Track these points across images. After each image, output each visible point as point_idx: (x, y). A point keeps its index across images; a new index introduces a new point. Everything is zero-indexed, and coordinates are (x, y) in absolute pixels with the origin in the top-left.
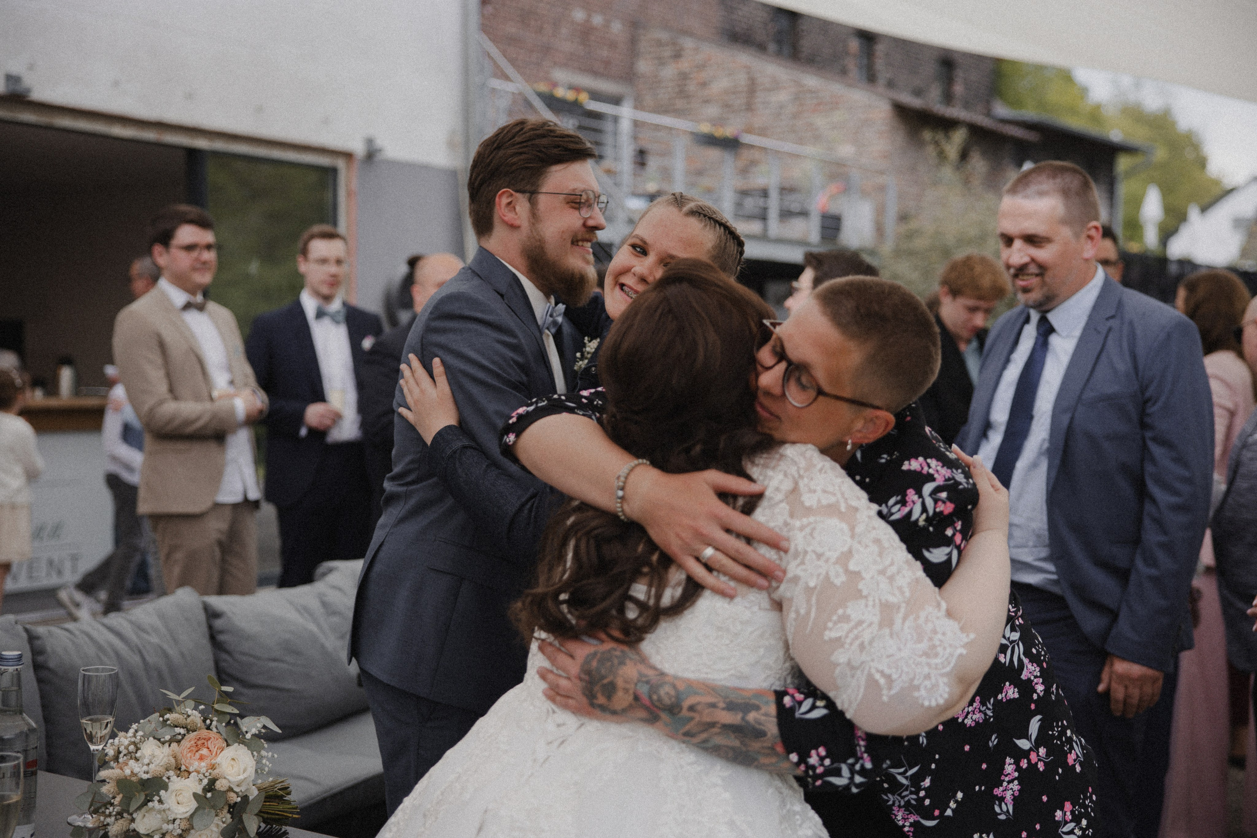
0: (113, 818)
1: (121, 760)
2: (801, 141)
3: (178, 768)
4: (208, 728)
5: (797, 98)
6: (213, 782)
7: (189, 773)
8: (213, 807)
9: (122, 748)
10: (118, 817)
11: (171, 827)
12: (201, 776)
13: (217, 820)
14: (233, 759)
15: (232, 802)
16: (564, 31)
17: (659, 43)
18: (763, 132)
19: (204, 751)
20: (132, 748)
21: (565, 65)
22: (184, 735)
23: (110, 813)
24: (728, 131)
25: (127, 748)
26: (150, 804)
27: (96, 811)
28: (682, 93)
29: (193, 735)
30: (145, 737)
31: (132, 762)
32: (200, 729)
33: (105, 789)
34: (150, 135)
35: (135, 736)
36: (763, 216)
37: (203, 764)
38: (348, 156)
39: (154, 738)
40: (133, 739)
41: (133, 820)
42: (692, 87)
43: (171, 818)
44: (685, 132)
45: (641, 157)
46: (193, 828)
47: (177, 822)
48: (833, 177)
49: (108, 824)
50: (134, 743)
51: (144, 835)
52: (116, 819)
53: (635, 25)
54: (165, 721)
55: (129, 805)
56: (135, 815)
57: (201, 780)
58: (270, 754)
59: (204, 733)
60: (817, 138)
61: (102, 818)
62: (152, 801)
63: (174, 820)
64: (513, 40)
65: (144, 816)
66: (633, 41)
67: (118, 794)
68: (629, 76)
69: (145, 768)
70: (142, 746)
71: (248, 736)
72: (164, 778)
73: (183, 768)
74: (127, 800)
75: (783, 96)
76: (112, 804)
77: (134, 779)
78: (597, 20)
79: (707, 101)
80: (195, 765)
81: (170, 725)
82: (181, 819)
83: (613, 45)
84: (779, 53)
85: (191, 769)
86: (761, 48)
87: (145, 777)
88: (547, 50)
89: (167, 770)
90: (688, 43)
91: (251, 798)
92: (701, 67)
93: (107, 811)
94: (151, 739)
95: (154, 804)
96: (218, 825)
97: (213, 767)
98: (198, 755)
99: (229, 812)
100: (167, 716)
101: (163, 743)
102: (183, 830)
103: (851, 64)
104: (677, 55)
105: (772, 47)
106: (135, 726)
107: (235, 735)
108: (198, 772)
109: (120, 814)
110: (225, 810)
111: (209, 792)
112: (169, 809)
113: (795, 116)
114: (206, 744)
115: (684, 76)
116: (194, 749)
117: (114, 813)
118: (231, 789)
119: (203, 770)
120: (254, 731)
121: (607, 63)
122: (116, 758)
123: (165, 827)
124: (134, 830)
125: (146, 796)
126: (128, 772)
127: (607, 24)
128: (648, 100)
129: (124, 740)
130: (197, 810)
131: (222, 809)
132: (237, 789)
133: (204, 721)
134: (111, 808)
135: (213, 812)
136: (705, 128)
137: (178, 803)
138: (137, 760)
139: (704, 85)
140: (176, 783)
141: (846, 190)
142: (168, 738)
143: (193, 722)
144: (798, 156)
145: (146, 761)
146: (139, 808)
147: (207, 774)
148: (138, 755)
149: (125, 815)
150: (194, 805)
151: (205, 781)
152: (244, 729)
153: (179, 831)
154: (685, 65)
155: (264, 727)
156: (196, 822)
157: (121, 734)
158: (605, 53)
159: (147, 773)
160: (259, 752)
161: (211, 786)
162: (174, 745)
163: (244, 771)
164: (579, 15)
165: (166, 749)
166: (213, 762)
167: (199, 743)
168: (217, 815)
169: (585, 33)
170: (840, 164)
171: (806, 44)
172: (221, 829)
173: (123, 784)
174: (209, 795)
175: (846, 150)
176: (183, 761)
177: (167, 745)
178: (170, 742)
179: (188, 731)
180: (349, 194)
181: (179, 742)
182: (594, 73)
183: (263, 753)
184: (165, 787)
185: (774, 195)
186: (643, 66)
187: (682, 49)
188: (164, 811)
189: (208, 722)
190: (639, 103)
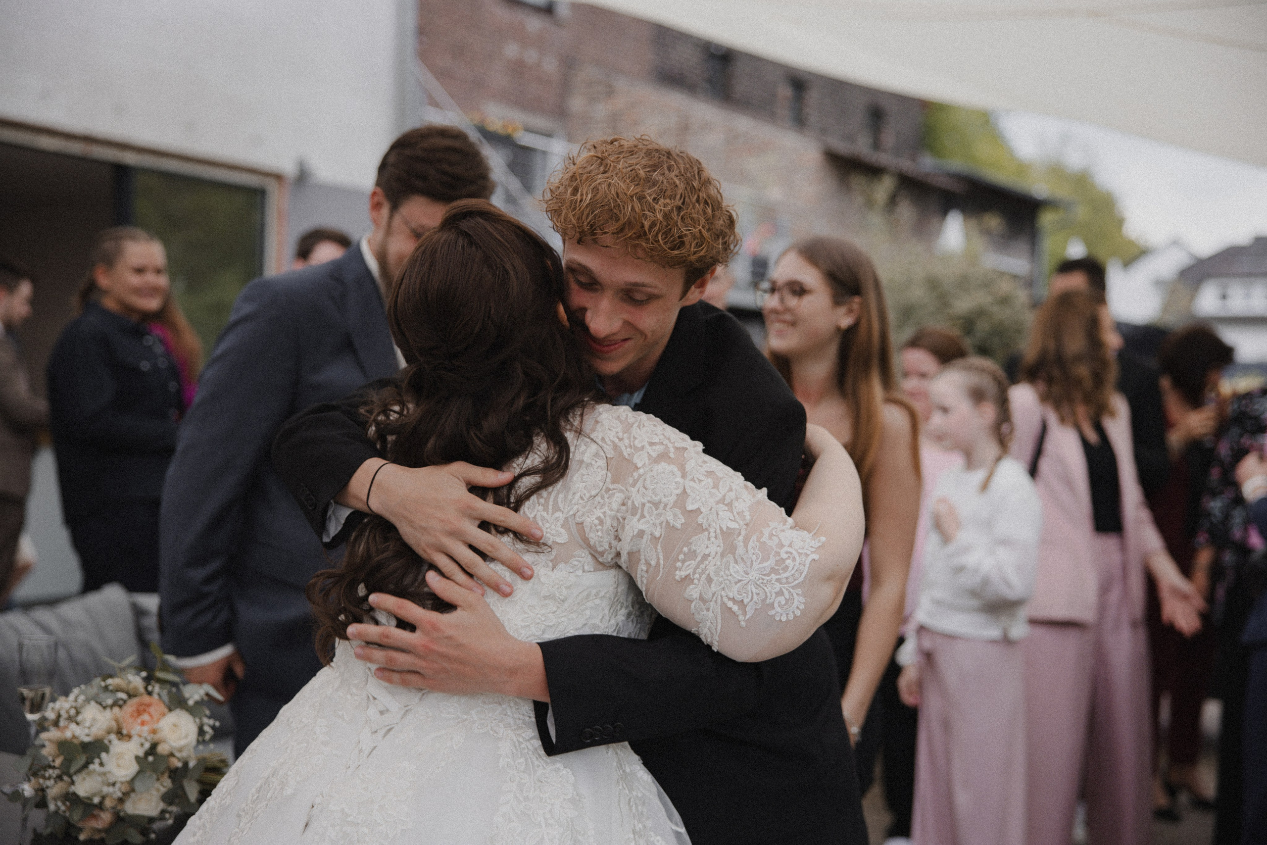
0: (52, 781)
1: (62, 723)
3: (119, 733)
4: (150, 693)
5: (729, 142)
6: (154, 746)
7: (129, 737)
8: (155, 770)
9: (63, 713)
10: (57, 780)
11: (111, 789)
12: (143, 740)
13: (157, 785)
14: (175, 725)
15: (172, 767)
16: (498, 66)
17: (592, 80)
19: (146, 717)
20: (73, 712)
21: (498, 99)
22: (125, 702)
23: (50, 775)
25: (68, 712)
26: (91, 767)
27: (35, 774)
29: (135, 700)
30: (88, 701)
31: (73, 726)
32: (142, 695)
33: (44, 752)
34: (76, 148)
35: (76, 700)
37: (146, 728)
38: (278, 177)
39: (97, 702)
40: (74, 704)
41: (73, 783)
42: (623, 125)
43: (111, 780)
46: (133, 790)
47: (118, 785)
48: (763, 220)
49: (47, 787)
50: (75, 708)
51: (85, 798)
52: (56, 782)
54: (106, 688)
55: (69, 767)
56: (75, 778)
57: (142, 745)
58: (211, 722)
59: (146, 699)
61: (41, 781)
62: (92, 763)
63: (114, 784)
64: (449, 73)
65: (84, 779)
66: (566, 79)
67: (58, 756)
68: (561, 113)
69: (87, 731)
70: (83, 710)
71: (191, 703)
72: (106, 742)
73: (125, 732)
74: (67, 763)
76: (50, 767)
77: (75, 741)
78: (531, 56)
80: (136, 729)
81: (111, 691)
82: (122, 783)
83: (545, 81)
84: (710, 94)
85: (133, 732)
86: (692, 88)
87: (87, 739)
88: (479, 82)
89: (109, 733)
90: (621, 84)
91: (192, 764)
92: (634, 105)
93: (47, 775)
94: (93, 703)
95: (95, 766)
96: (158, 790)
97: (154, 732)
98: (139, 721)
99: (170, 777)
100: (110, 681)
101: (105, 708)
102: (124, 794)
103: (781, 111)
104: (610, 92)
106: (76, 691)
107: (177, 702)
108: (140, 736)
109: (59, 778)
110: (166, 775)
111: (150, 755)
112: (109, 772)
113: (726, 158)
114: (147, 710)
116: (135, 715)
117: (54, 776)
118: (172, 755)
119: (145, 734)
120: (197, 697)
121: (538, 100)
122: (56, 723)
123: (106, 790)
124: (74, 794)
125: (88, 758)
126: (68, 734)
127: (541, 60)
129: (63, 704)
130: (138, 773)
131: (163, 773)
132: (178, 754)
133: (146, 688)
134: (51, 771)
135: (155, 776)
137: (118, 766)
138: (77, 724)
139: (634, 123)
140: (117, 746)
141: (774, 232)
142: (110, 702)
143: (136, 689)
145: (87, 724)
146: (79, 771)
147: (149, 738)
148: (79, 718)
149: (65, 778)
150: (134, 768)
151: (147, 745)
152: (187, 695)
153: (119, 794)
154: (616, 105)
155: (207, 695)
156: (138, 785)
157: (62, 698)
158: (537, 88)
159: (88, 735)
160: (200, 719)
161: (153, 749)
162: (116, 710)
163: (186, 737)
164: (512, 51)
165: (108, 714)
166: (155, 726)
167: (142, 708)
168: (158, 779)
169: (518, 69)
170: (770, 208)
171: (736, 87)
172: (160, 794)
173: (64, 746)
174: (151, 759)
175: (775, 193)
176: (124, 725)
177: (108, 710)
178: (112, 706)
179: (130, 696)
180: (279, 214)
181: (120, 707)
183: (206, 720)
184: (106, 750)
186: (577, 104)
187: (615, 88)
188: (105, 774)
189: (150, 688)
190: (570, 138)
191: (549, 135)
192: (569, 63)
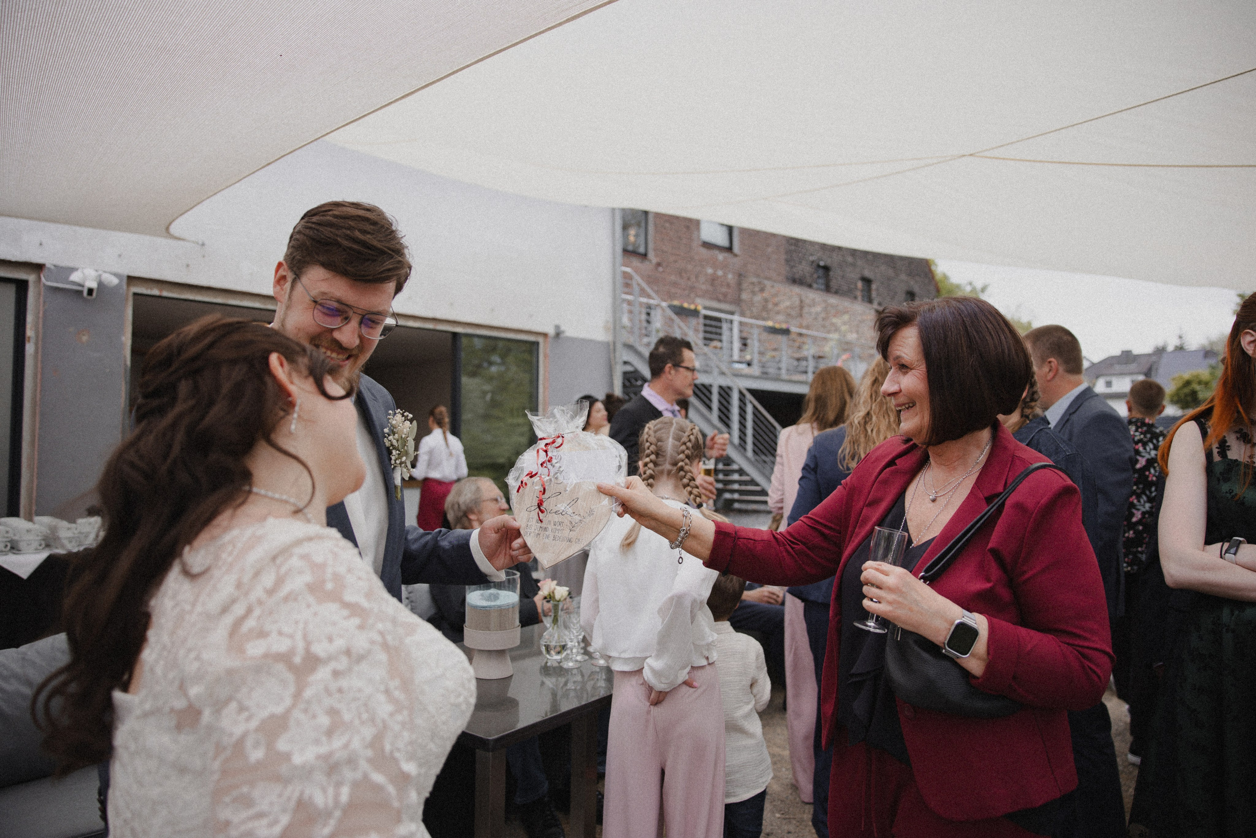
2: (829, 332)
5: (825, 309)
16: (702, 279)
17: (753, 283)
18: (808, 327)
21: (702, 296)
24: (784, 326)
28: (765, 308)
34: (430, 326)
36: (806, 371)
38: (545, 335)
42: (770, 306)
44: (758, 326)
45: (745, 342)
48: (845, 350)
53: (740, 276)
60: (837, 330)
64: (675, 284)
66: (739, 284)
68: (738, 301)
75: (818, 309)
78: (720, 273)
79: (778, 313)
83: (728, 285)
84: (818, 289)
86: (810, 286)
88: (692, 288)
90: (768, 283)
92: (776, 295)
103: (859, 294)
104: (762, 290)
105: (815, 286)
113: (824, 319)
115: (766, 300)
121: (725, 295)
127: (725, 275)
128: (748, 313)
136: (770, 323)
139: (776, 305)
141: (853, 357)
144: (825, 339)
154: (765, 294)
158: (724, 290)
164: (710, 271)
169: (713, 280)
170: (847, 343)
171: (834, 284)
175: (852, 337)
180: (546, 356)
182: (719, 301)
185: (810, 359)
186: (745, 296)
187: (765, 286)
190: (743, 314)
191: (732, 313)
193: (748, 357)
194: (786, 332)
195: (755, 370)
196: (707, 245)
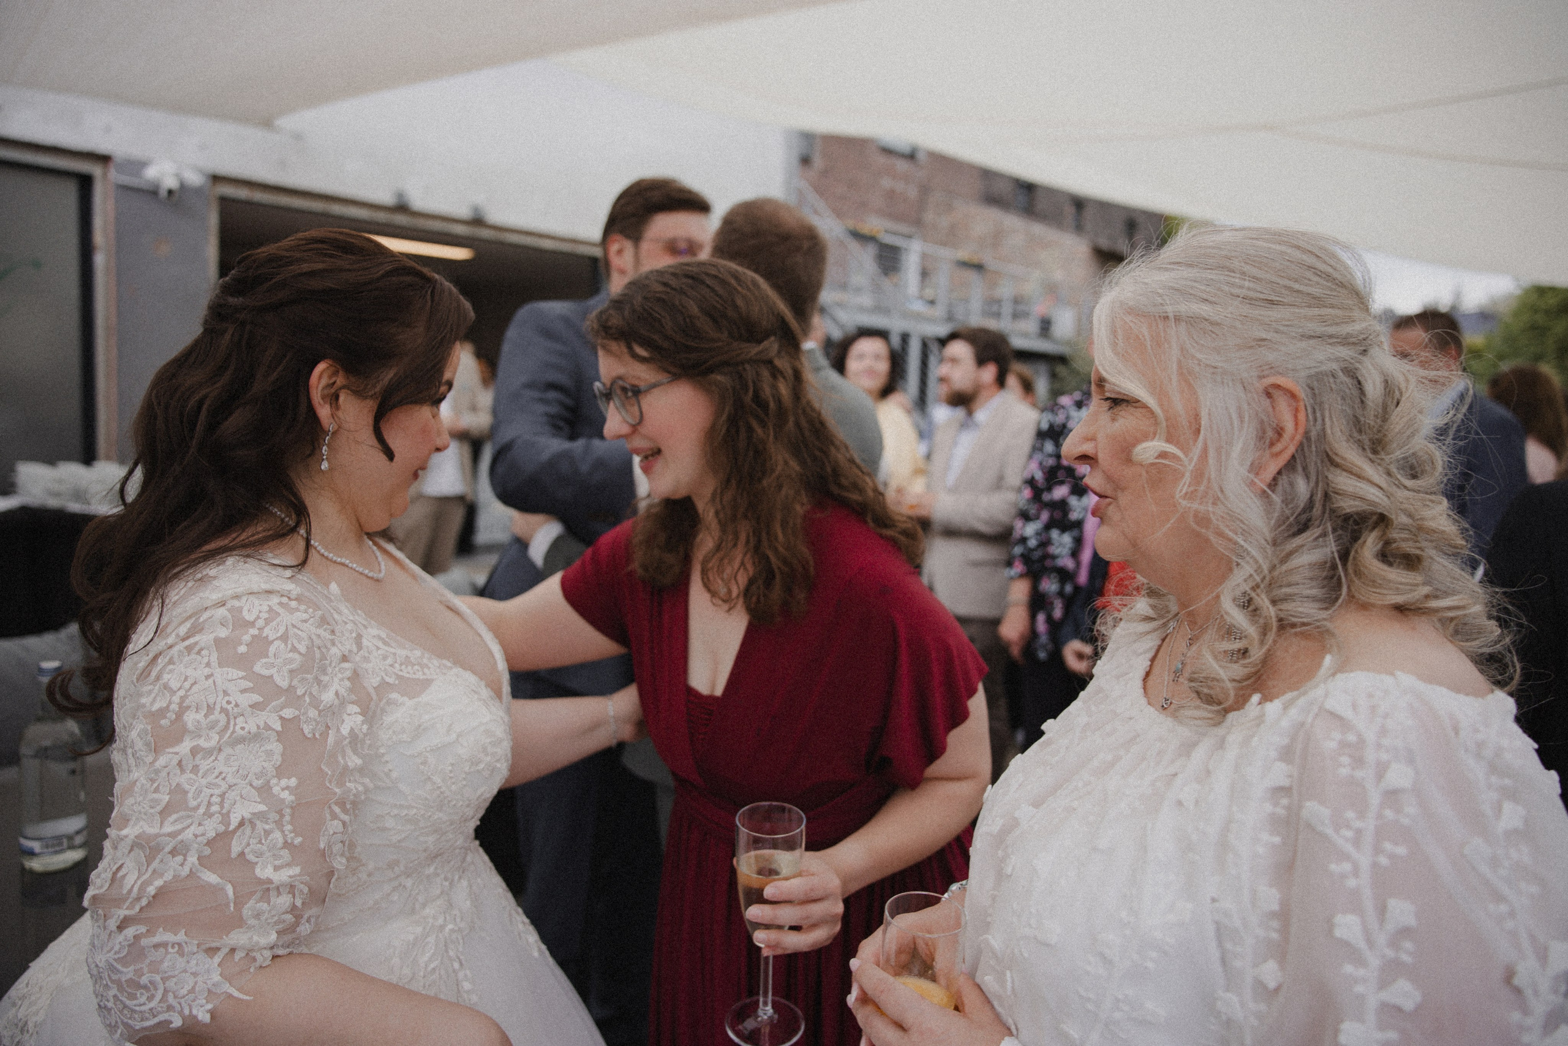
5: (1028, 239)
16: (876, 192)
21: (879, 216)
24: (978, 260)
28: (953, 233)
36: (998, 315)
42: (959, 230)
44: (947, 261)
45: (925, 274)
48: (1049, 293)
60: (1040, 266)
66: (922, 201)
68: (918, 222)
75: (1018, 238)
78: (900, 186)
79: (969, 240)
83: (908, 203)
84: (1018, 213)
86: (1008, 209)
88: (864, 204)
90: (958, 202)
92: (966, 218)
104: (951, 209)
105: (1016, 208)
115: (954, 224)
121: (904, 214)
127: (905, 189)
128: (931, 238)
136: (963, 254)
139: (967, 229)
141: (1057, 302)
144: (1026, 278)
154: (955, 217)
158: (903, 207)
164: (888, 183)
169: (891, 195)
170: (1054, 283)
171: (1038, 207)
175: (1058, 275)
182: (896, 220)
185: (1007, 303)
186: (929, 216)
187: (954, 206)
190: (924, 240)
191: (910, 237)
192: (925, 190)
193: (929, 293)
194: (979, 267)
195: (939, 311)
196: (888, 151)
